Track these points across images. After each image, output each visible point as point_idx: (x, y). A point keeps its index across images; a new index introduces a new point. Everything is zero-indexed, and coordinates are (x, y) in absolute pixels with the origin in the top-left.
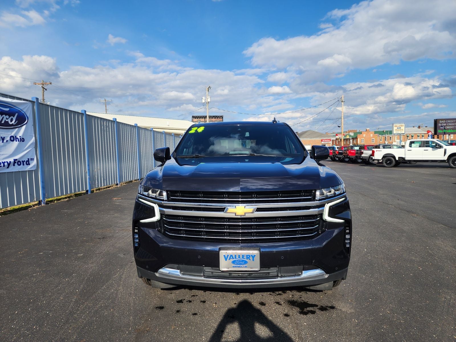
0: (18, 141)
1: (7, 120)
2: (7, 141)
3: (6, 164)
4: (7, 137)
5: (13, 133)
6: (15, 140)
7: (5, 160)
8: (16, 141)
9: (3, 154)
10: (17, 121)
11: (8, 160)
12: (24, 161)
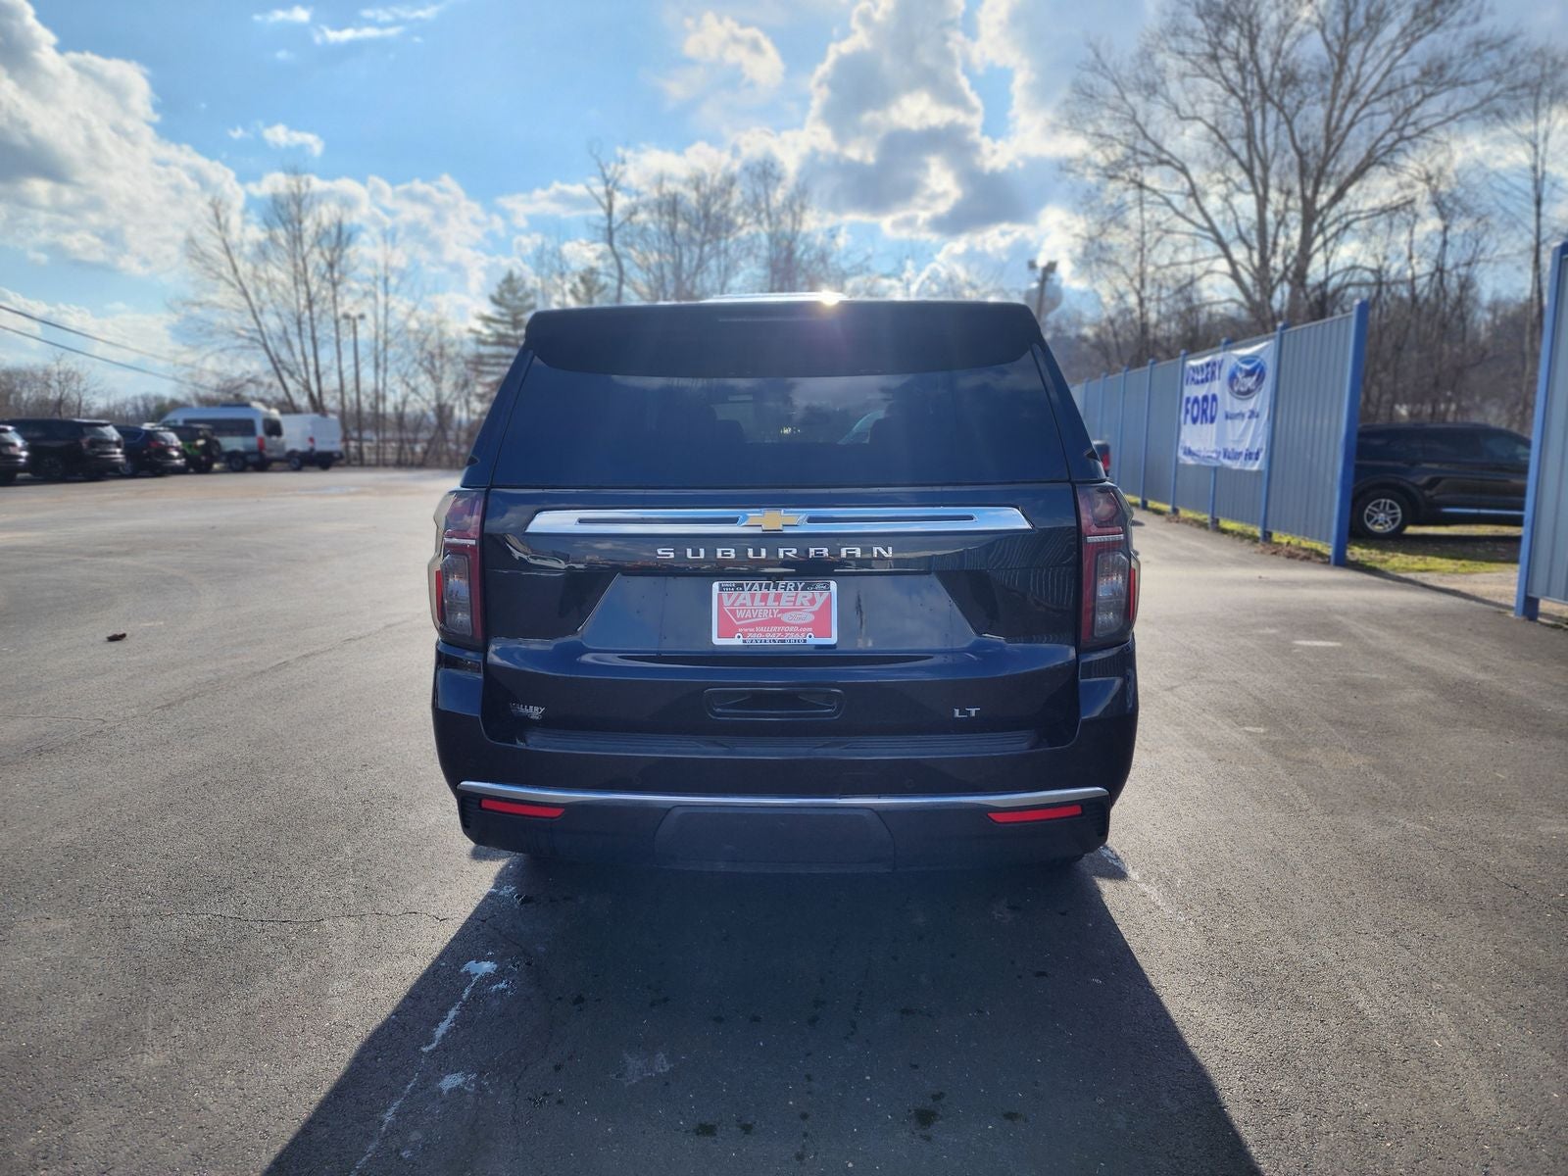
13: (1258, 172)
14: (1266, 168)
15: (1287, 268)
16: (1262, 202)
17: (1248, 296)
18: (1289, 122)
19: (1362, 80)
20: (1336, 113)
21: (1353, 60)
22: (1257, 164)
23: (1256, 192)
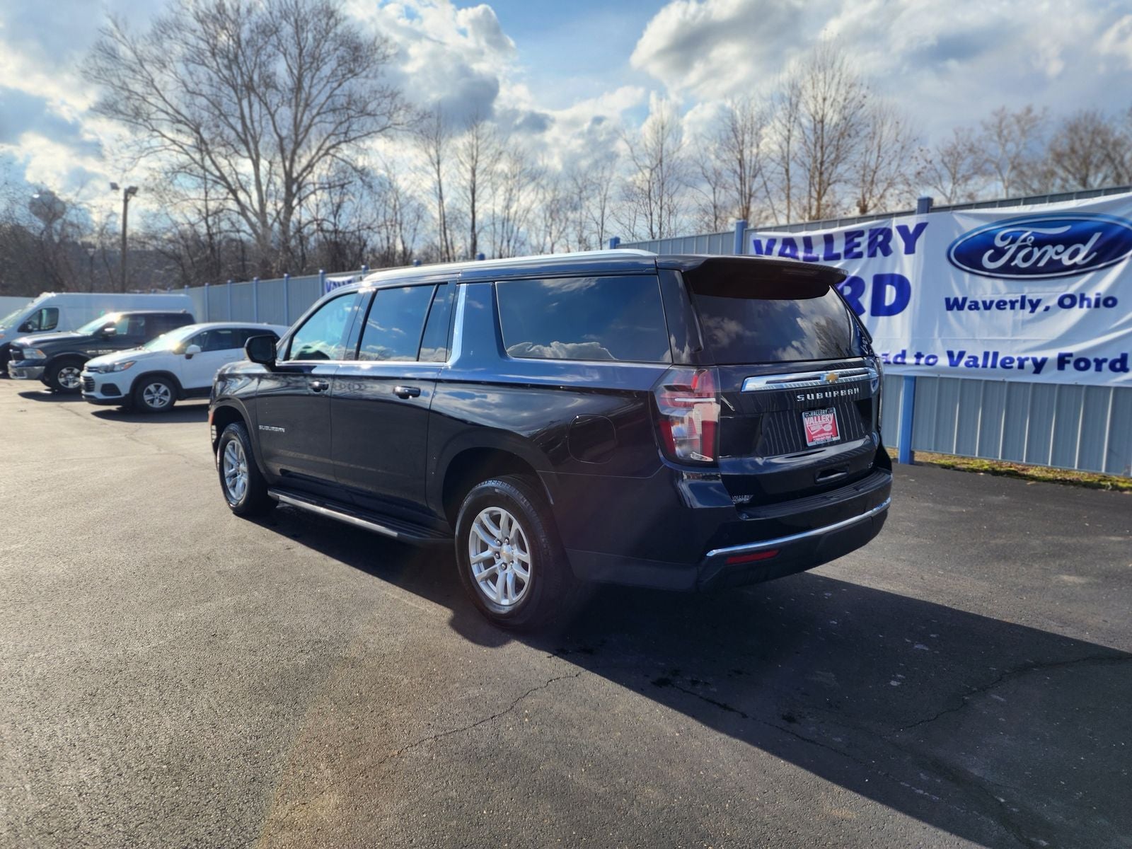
0: (1089, 306)
1: (1056, 258)
2: (1047, 309)
3: (1029, 363)
4: (1050, 298)
5: (1074, 286)
6: (1078, 305)
7: (1030, 355)
8: (1081, 306)
9: (1025, 341)
10: (1095, 254)
11: (1039, 356)
12: (1105, 360)
13: (252, 145)
14: (256, 143)
15: (278, 213)
16: (256, 165)
17: (255, 231)
18: (273, 116)
19: (311, 99)
20: (299, 115)
21: (306, 84)
22: (249, 138)
23: (251, 157)
